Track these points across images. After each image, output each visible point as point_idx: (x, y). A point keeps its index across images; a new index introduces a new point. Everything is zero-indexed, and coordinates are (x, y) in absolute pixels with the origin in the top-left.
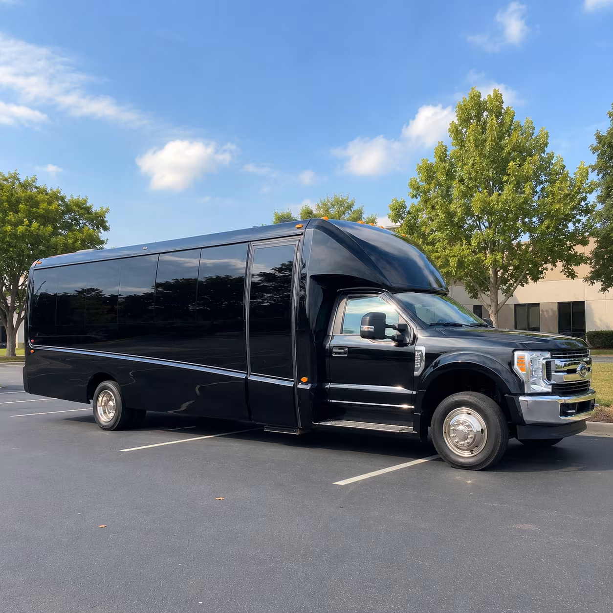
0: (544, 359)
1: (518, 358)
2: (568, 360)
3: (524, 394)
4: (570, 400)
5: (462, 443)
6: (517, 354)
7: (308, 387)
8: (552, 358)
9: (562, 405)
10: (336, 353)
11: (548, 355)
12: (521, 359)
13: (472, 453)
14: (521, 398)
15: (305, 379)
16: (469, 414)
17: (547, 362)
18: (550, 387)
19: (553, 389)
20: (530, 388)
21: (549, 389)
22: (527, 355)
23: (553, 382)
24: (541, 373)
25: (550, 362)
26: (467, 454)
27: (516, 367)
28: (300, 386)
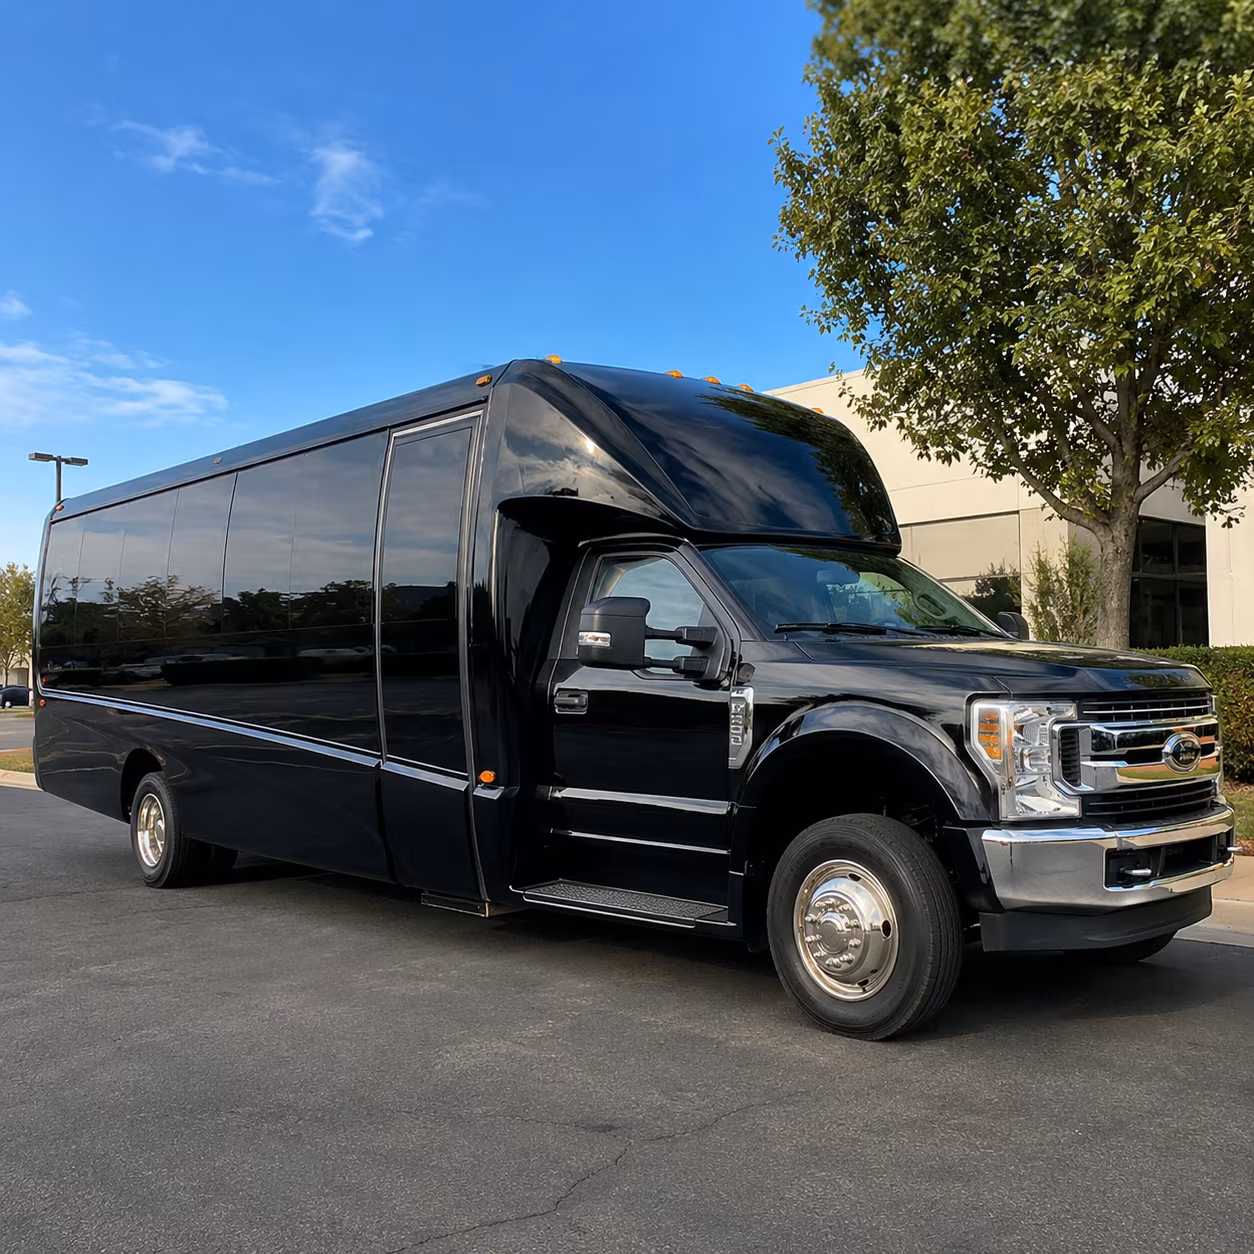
0: (1058, 722)
1: (981, 722)
2: (1135, 724)
3: (996, 824)
4: (1141, 837)
5: (836, 961)
6: (979, 707)
7: (494, 795)
8: (1082, 717)
9: (1111, 854)
10: (563, 706)
11: (1070, 711)
12: (990, 723)
13: (865, 991)
14: (988, 835)
15: (487, 776)
16: (855, 878)
17: (1063, 732)
18: (1077, 802)
19: (1084, 807)
20: (1014, 803)
21: (1073, 809)
22: (1007, 712)
23: (1085, 788)
24: (1048, 763)
25: (1075, 730)
26: (851, 993)
27: (976, 744)
28: (479, 792)
